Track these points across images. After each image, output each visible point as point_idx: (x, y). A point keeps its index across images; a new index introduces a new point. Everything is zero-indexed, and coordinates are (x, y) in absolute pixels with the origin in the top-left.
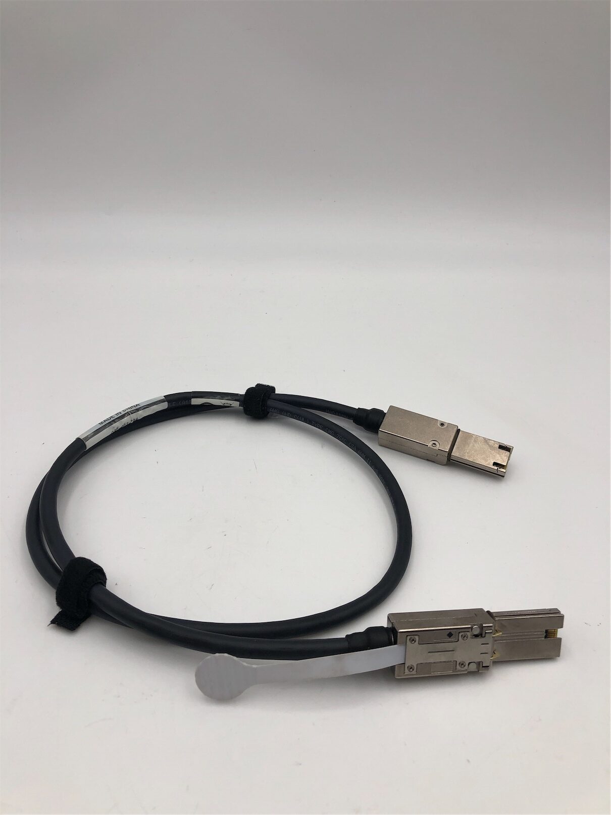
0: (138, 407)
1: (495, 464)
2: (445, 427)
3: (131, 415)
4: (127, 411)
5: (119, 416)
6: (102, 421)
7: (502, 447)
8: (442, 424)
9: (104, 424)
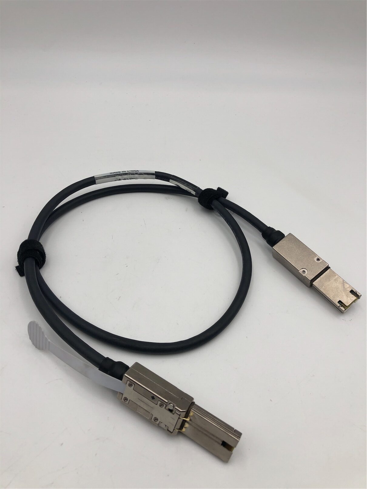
0: (137, 172)
1: (340, 302)
2: (319, 262)
3: (130, 175)
4: (129, 172)
5: (123, 173)
6: (113, 172)
7: (352, 292)
8: (318, 259)
9: (112, 174)
